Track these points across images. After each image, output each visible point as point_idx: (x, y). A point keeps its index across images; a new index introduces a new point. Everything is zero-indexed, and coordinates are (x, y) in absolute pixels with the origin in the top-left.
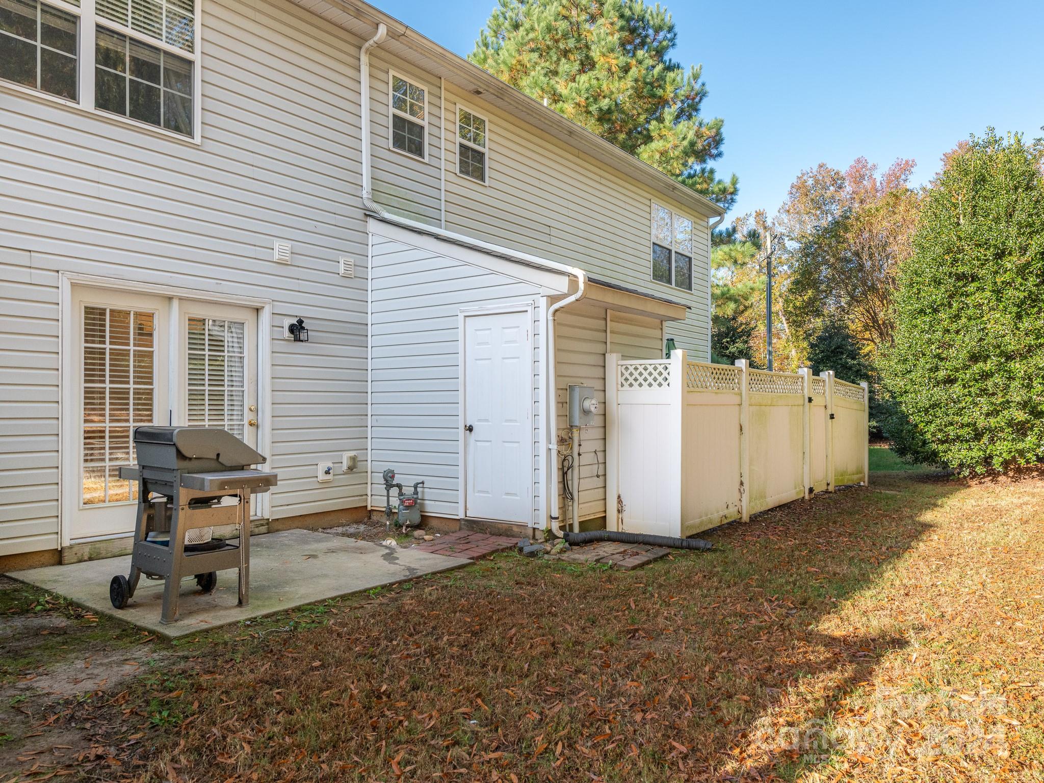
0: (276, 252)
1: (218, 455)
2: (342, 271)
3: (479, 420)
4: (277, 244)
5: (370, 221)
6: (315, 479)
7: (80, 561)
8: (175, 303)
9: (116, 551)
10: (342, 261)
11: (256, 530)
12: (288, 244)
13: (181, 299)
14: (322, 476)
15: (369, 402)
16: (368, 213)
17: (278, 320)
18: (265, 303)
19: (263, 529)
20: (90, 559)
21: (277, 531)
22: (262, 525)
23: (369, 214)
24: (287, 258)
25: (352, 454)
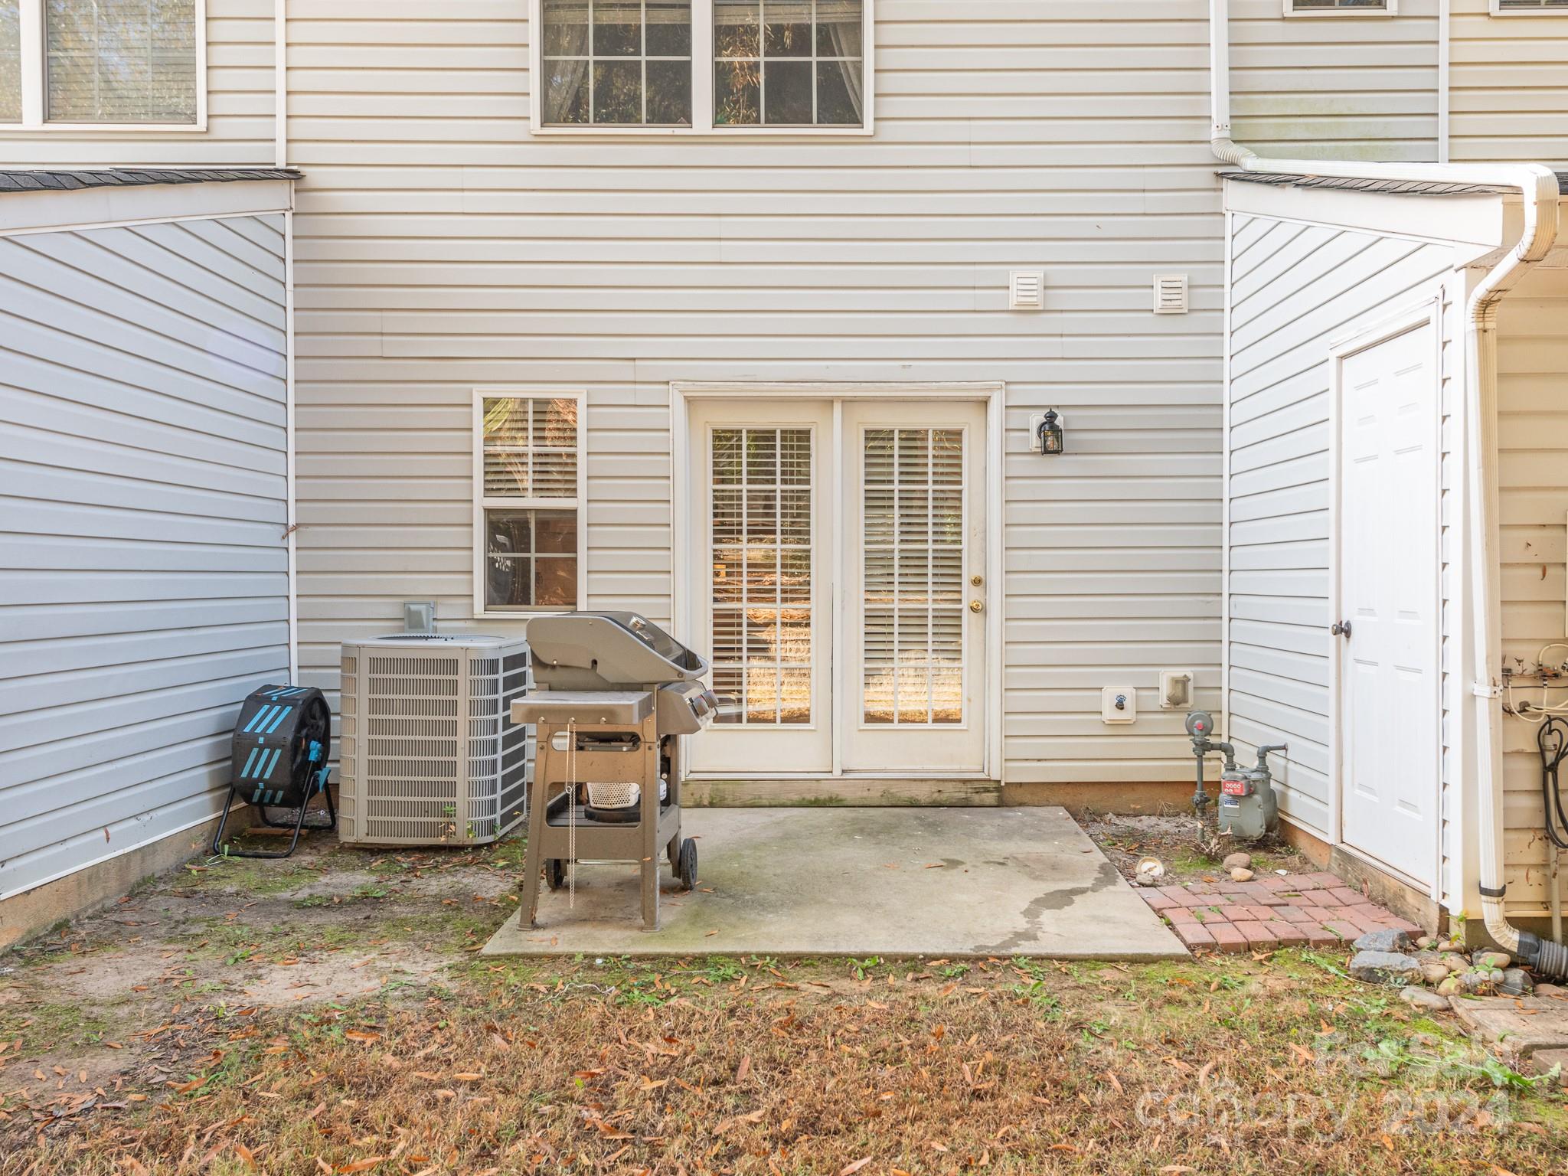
0: (1013, 292)
1: (595, 662)
2: (1157, 304)
3: (1362, 611)
4: (1016, 277)
5: (1229, 186)
6: (1097, 717)
7: (699, 806)
8: (837, 407)
9: (747, 798)
10: (1158, 284)
11: (976, 799)
12: (1038, 272)
13: (846, 401)
14: (1110, 713)
15: (1225, 567)
16: (1221, 170)
17: (1017, 419)
18: (990, 389)
19: (990, 798)
20: (712, 805)
21: (1021, 805)
22: (987, 790)
23: (1228, 173)
24: (1036, 298)
25: (1179, 672)
